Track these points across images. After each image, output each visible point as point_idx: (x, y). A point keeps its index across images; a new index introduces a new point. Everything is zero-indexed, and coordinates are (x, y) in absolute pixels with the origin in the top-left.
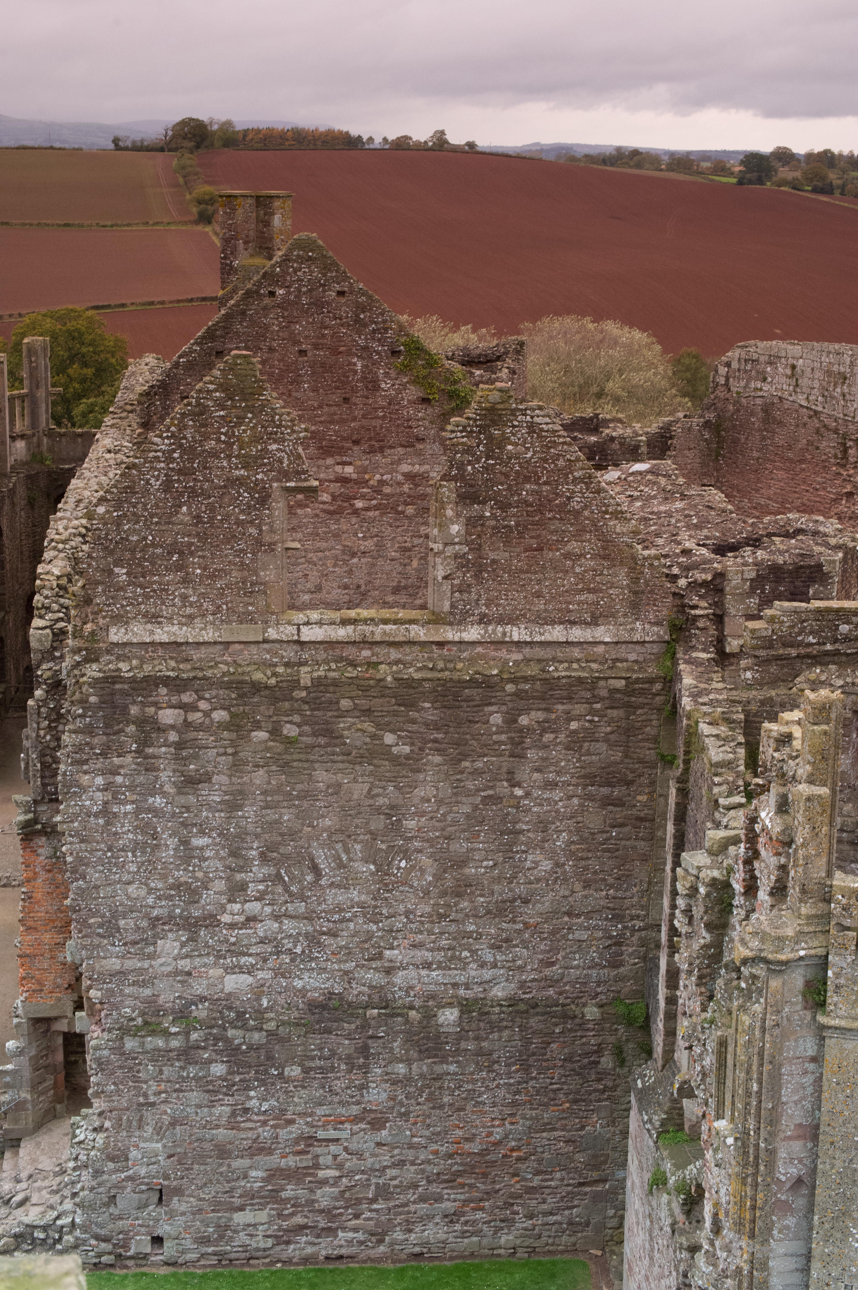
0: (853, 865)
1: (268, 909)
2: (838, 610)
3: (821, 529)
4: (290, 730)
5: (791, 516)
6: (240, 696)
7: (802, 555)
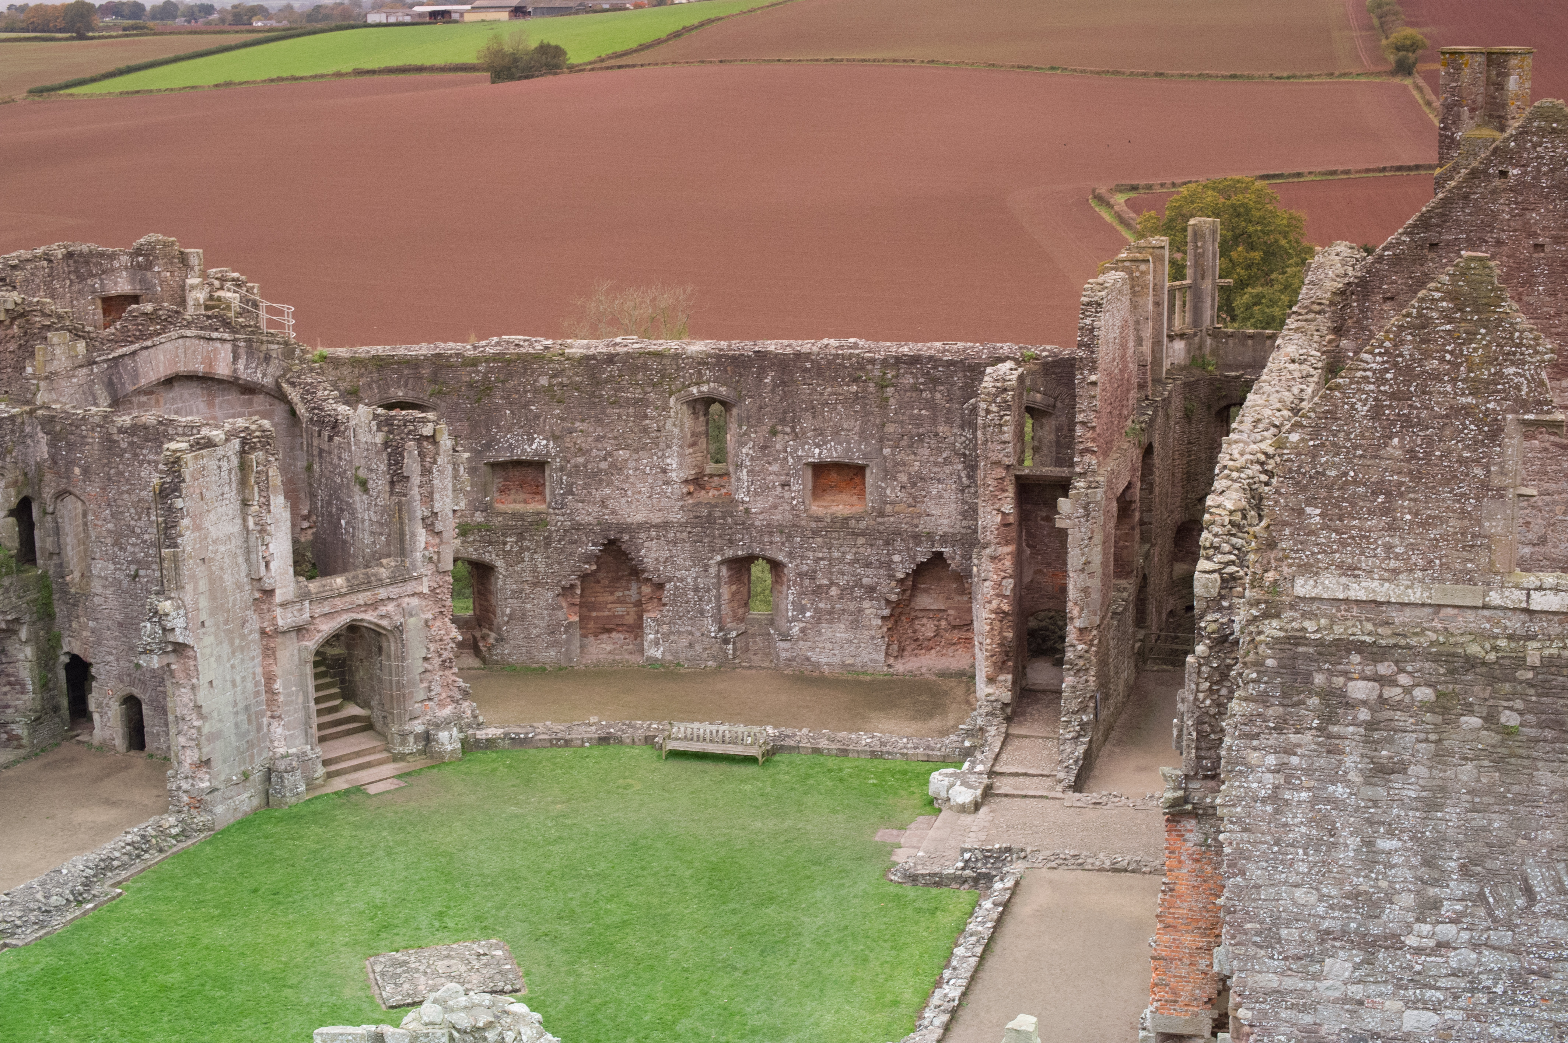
1: (1465, 936)
4: (1510, 719)
6: (1450, 672)
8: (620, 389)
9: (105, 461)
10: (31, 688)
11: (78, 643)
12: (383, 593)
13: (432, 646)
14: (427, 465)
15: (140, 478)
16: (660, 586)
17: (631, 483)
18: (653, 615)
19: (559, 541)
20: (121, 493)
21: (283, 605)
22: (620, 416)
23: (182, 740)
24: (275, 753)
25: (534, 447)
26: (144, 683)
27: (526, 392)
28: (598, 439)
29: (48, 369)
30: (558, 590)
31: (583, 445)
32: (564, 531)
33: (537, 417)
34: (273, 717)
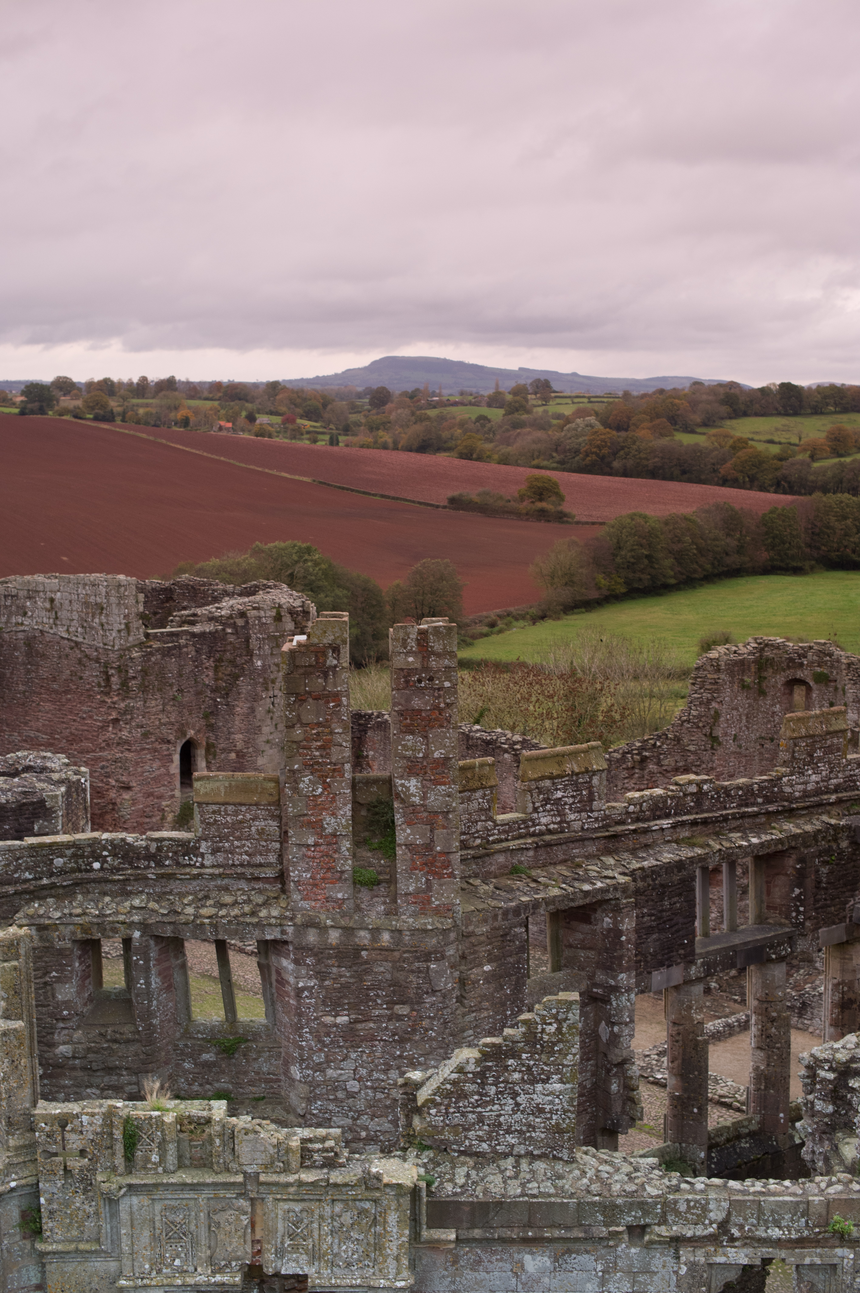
0: (88, 1090)
2: (51, 845)
3: (49, 764)
5: (19, 754)
7: (24, 793)
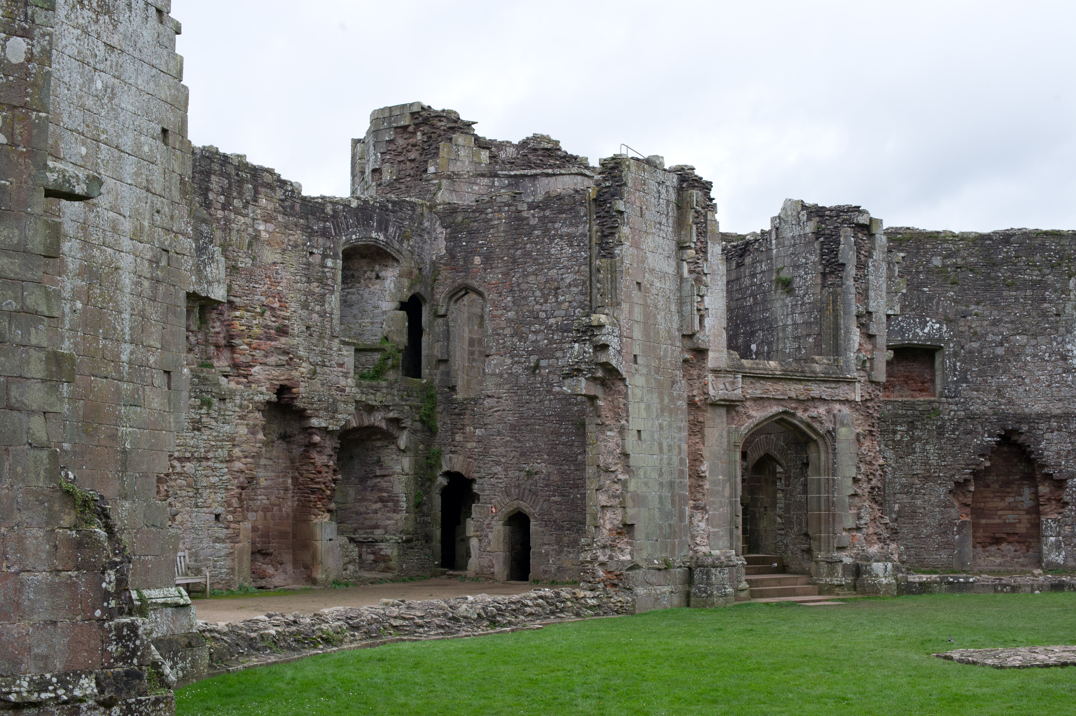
8: (1018, 271)
9: (511, 242)
10: (404, 505)
11: (461, 458)
12: (816, 390)
13: (863, 468)
14: (863, 258)
15: (550, 255)
16: (1060, 484)
17: (1029, 371)
18: (1053, 517)
19: (953, 431)
20: (527, 276)
21: (715, 371)
22: (1016, 299)
23: (603, 499)
24: (696, 552)
25: (926, 330)
26: (535, 494)
27: (918, 273)
28: (995, 323)
29: (451, 169)
30: (951, 485)
31: (978, 329)
32: (959, 420)
33: (930, 299)
34: (696, 508)
